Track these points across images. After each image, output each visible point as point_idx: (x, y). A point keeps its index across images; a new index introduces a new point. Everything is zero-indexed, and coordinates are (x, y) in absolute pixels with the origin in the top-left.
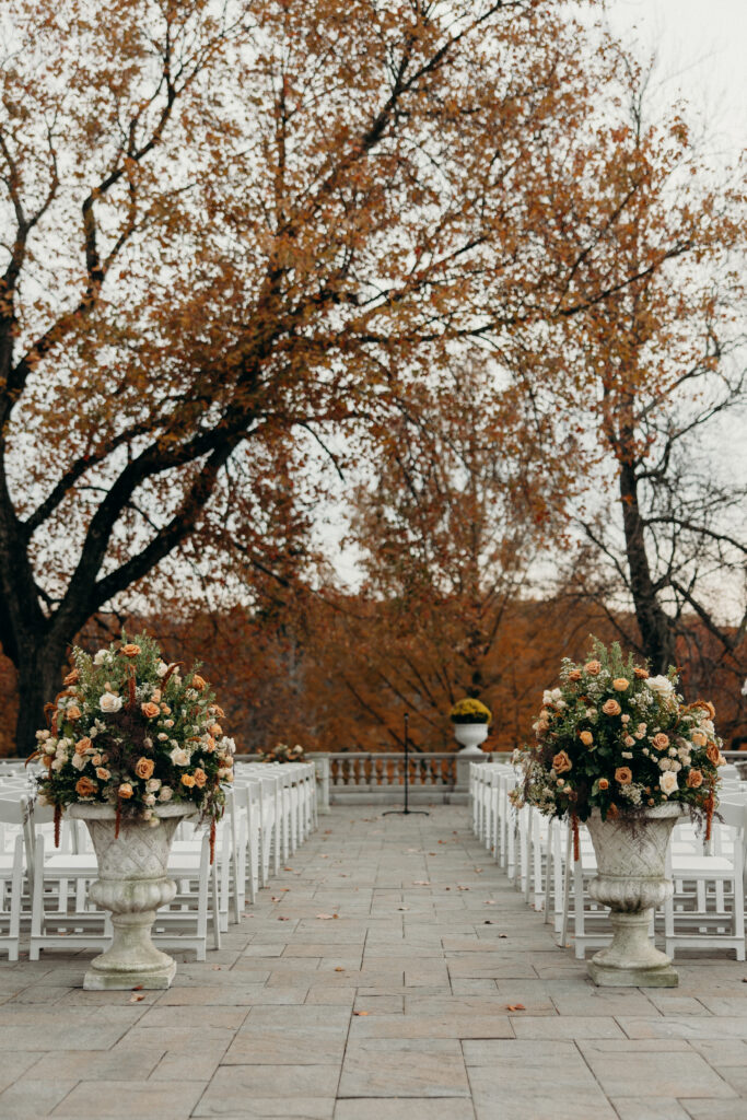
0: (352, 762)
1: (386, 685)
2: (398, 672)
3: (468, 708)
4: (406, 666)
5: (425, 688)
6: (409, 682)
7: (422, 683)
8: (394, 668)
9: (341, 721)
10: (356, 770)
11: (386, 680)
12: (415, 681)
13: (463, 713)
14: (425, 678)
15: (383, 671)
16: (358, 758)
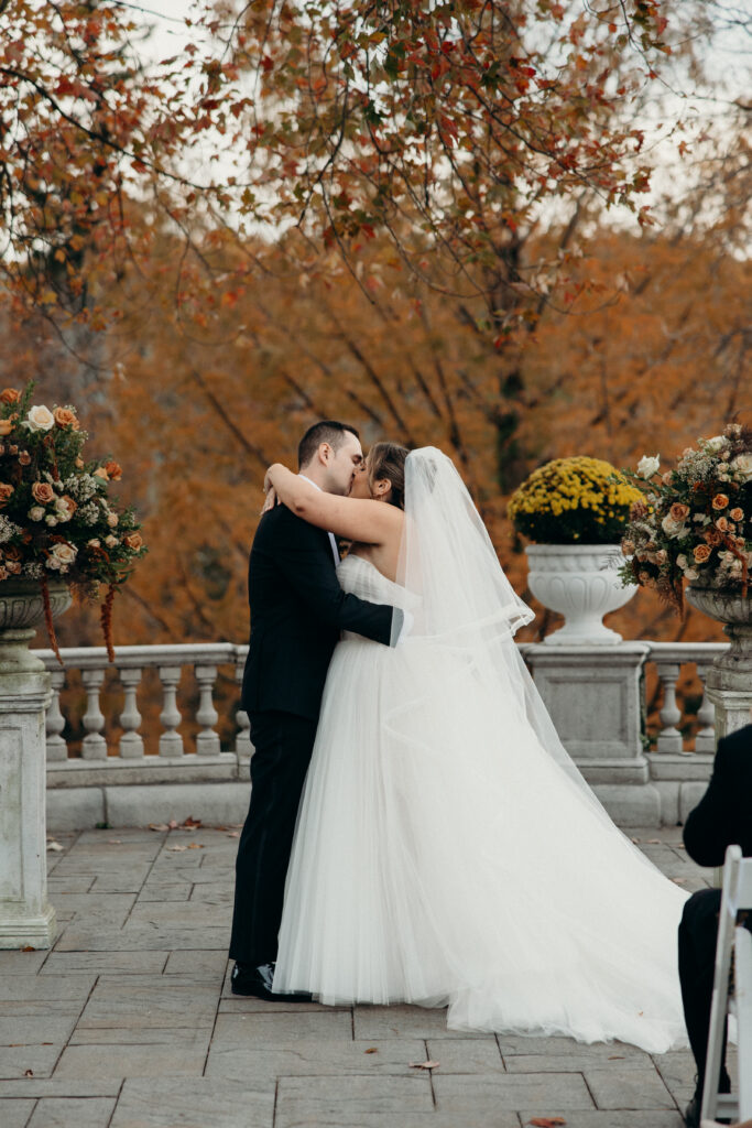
0: (172, 675)
1: (300, 402)
2: (327, 373)
3: (575, 488)
4: (348, 362)
5: (392, 408)
6: (353, 396)
7: (385, 396)
8: (318, 362)
9: (196, 491)
10: (190, 704)
11: (299, 391)
12: (367, 391)
13: (559, 506)
14: (390, 386)
15: (291, 369)
16: (192, 665)
